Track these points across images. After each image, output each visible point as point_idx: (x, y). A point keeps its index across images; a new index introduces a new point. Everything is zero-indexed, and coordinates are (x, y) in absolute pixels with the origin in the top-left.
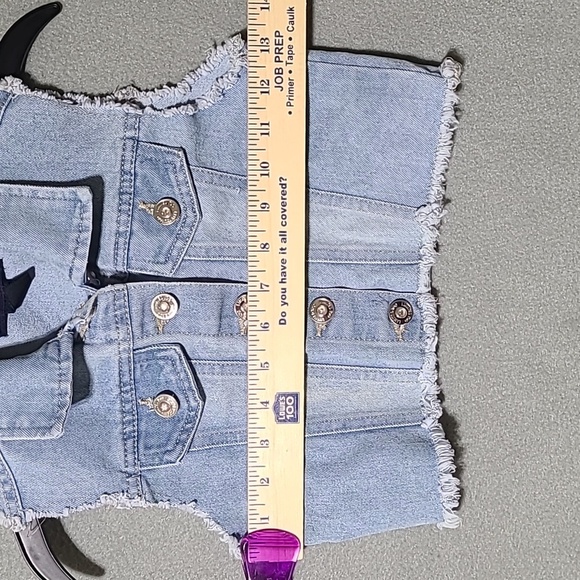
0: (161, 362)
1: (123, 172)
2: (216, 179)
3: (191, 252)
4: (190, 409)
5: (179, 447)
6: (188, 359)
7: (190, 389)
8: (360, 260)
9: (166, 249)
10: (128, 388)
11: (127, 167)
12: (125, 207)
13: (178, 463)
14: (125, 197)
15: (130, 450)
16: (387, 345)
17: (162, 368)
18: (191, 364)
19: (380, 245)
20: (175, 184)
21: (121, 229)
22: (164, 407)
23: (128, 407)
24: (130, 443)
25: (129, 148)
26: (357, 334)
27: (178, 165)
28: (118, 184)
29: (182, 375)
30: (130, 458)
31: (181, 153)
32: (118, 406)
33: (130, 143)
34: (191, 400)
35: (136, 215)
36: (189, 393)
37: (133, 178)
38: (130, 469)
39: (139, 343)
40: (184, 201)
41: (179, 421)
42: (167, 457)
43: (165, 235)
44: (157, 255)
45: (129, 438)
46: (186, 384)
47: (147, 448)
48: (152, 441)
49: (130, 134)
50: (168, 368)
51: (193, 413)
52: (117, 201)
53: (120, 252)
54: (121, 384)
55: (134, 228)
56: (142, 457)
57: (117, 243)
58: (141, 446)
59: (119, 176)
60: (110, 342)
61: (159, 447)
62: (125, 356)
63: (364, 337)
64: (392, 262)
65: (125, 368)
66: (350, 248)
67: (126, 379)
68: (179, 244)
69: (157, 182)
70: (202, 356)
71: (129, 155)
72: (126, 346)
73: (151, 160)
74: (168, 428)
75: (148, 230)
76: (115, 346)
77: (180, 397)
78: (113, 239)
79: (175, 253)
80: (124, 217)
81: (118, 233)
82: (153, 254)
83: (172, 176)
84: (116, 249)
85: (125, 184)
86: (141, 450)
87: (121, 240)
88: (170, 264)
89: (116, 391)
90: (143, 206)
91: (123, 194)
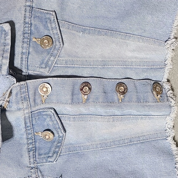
0: (45, 117)
1: (25, 23)
2: (70, 27)
3: (58, 62)
4: (59, 137)
5: (55, 155)
6: (57, 114)
7: (59, 128)
8: (137, 66)
9: (46, 61)
12: (26, 40)
13: (55, 162)
14: (26, 35)
15: (32, 157)
17: (45, 119)
18: (59, 117)
19: (146, 58)
20: (50, 29)
21: (24, 51)
22: (47, 137)
23: (30, 136)
24: (31, 153)
25: (28, 11)
26: (138, 100)
27: (52, 19)
28: (22, 29)
29: (55, 122)
30: (32, 160)
31: (54, 13)
32: (25, 136)
34: (60, 133)
35: (31, 44)
36: (59, 130)
37: (30, 26)
38: (32, 165)
39: (34, 109)
40: (55, 37)
41: (54, 142)
42: (49, 159)
43: (45, 54)
45: (31, 151)
46: (58, 126)
47: (40, 155)
48: (42, 152)
50: (48, 119)
51: (60, 139)
52: (22, 37)
53: (24, 62)
54: (26, 127)
55: (30, 50)
56: (37, 160)
57: (22, 58)
58: (37, 154)
59: (23, 25)
60: (19, 110)
61: (45, 154)
62: (27, 115)
64: (152, 67)
66: (133, 60)
68: (52, 58)
69: (41, 28)
70: (64, 113)
72: (27, 111)
73: (38, 17)
74: (49, 145)
76: (22, 111)
77: (54, 132)
78: (20, 56)
79: (50, 63)
80: (25, 45)
81: (22, 53)
83: (49, 25)
84: (22, 61)
85: (26, 29)
86: (37, 156)
87: (24, 56)
88: (48, 68)
89: (24, 130)
90: (35, 40)
91: (25, 33)
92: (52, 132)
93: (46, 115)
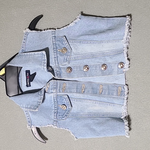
0: (63, 98)
1: (53, 44)
2: (74, 42)
3: (71, 58)
4: (69, 108)
5: (66, 117)
6: (69, 97)
9: (66, 59)
10: (56, 102)
11: (54, 43)
12: (55, 51)
13: (65, 120)
14: (55, 49)
15: (55, 116)
16: (116, 97)
17: (63, 100)
18: (69, 99)
21: (55, 56)
22: (63, 108)
23: (56, 106)
24: (55, 114)
26: (109, 94)
29: (67, 102)
32: (54, 106)
33: (54, 37)
34: (69, 107)
35: (58, 53)
37: (56, 45)
38: (55, 120)
39: (58, 94)
40: (67, 47)
41: (66, 111)
44: (64, 60)
45: (55, 113)
46: (68, 104)
47: (59, 116)
48: (60, 114)
49: (53, 36)
50: (65, 100)
51: (69, 110)
52: (53, 50)
53: (56, 61)
54: (54, 102)
55: (58, 56)
57: (55, 60)
58: (58, 115)
60: (52, 93)
61: (61, 116)
62: (55, 96)
63: (110, 94)
65: (55, 99)
67: (55, 101)
70: (73, 97)
71: (54, 40)
72: (55, 94)
74: (64, 112)
75: (61, 55)
76: (53, 94)
77: (67, 106)
78: (54, 59)
79: (68, 59)
80: (55, 54)
81: (55, 57)
82: (63, 60)
83: (64, 43)
84: (55, 61)
85: (54, 46)
86: (58, 116)
88: (67, 62)
90: (59, 51)
91: (54, 49)
92: (66, 106)
93: (64, 98)
